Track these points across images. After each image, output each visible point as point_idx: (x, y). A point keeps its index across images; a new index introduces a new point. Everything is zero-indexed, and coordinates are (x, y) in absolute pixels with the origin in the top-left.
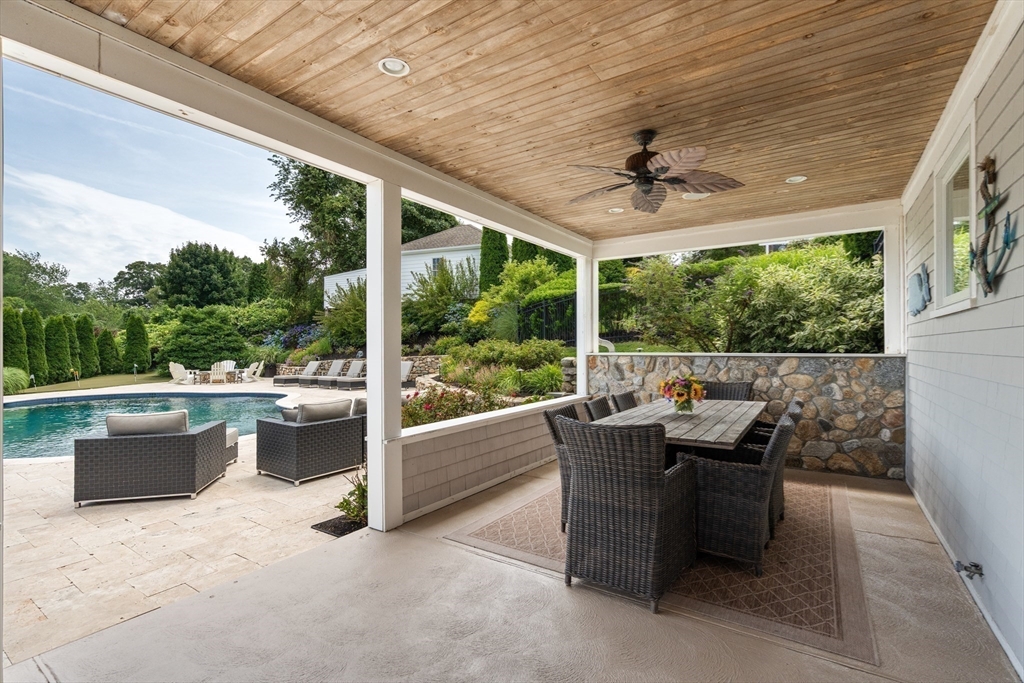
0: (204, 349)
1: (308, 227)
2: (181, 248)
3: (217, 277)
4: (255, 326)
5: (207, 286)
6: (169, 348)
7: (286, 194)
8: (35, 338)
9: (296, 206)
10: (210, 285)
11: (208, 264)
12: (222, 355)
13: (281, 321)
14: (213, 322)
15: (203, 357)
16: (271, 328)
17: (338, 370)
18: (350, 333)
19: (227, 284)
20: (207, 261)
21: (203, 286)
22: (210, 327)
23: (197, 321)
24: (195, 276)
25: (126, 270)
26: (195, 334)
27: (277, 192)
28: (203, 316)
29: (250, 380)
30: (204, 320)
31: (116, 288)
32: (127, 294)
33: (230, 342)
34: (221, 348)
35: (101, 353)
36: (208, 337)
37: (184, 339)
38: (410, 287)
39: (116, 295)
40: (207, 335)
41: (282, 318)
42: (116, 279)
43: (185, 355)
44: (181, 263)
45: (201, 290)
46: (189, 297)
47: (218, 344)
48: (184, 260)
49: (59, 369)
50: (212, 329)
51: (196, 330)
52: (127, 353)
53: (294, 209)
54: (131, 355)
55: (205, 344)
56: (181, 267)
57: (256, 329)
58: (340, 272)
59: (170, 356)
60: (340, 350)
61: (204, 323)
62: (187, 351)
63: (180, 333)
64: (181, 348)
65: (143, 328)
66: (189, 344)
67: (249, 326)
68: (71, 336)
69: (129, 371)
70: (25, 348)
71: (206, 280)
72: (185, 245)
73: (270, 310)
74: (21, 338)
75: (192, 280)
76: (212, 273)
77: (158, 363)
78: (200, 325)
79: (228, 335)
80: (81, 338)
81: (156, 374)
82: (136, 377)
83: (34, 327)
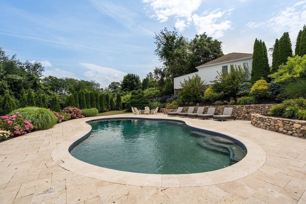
0: (138, 103)
1: (165, 63)
2: (126, 75)
3: (135, 83)
4: (149, 96)
5: (133, 86)
6: (130, 103)
7: (159, 53)
8: (97, 100)
9: (161, 57)
10: (133, 85)
11: (133, 79)
12: (143, 105)
13: (157, 94)
14: (141, 94)
15: (138, 106)
16: (155, 97)
17: (193, 111)
18: (190, 96)
19: (137, 85)
20: (132, 79)
21: (132, 86)
22: (140, 96)
23: (136, 94)
24: (130, 83)
25: (111, 84)
26: (136, 98)
27: (156, 53)
28: (137, 93)
29: (156, 114)
30: (138, 94)
31: (109, 89)
32: (111, 90)
33: (145, 101)
34: (143, 103)
35: (111, 104)
36: (140, 99)
37: (133, 100)
38: (217, 77)
39: (109, 90)
40: (139, 98)
41: (157, 93)
42: (109, 87)
43: (134, 105)
44: (126, 79)
45: (131, 87)
46: (128, 89)
47: (142, 101)
48: (127, 78)
49: (102, 109)
50: (140, 97)
51: (136, 97)
52: (117, 104)
53: (161, 58)
54: (118, 105)
55: (139, 101)
56: (126, 80)
57: (149, 97)
58: (178, 76)
59: (130, 105)
60: (187, 103)
61: (138, 95)
62: (134, 104)
63: (132, 98)
64: (132, 102)
65: (120, 97)
66: (135, 101)
67: (147, 96)
68: (105, 100)
69: (118, 110)
70: (95, 103)
71: (132, 84)
72: (127, 75)
73: (153, 91)
74: (94, 100)
75: (129, 84)
76: (134, 82)
77: (126, 107)
78: (137, 95)
79: (144, 99)
80: (106, 100)
81: (125, 110)
82: (121, 111)
83: (97, 97)
